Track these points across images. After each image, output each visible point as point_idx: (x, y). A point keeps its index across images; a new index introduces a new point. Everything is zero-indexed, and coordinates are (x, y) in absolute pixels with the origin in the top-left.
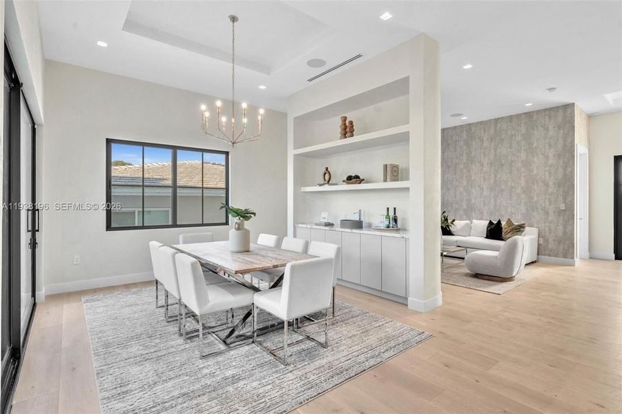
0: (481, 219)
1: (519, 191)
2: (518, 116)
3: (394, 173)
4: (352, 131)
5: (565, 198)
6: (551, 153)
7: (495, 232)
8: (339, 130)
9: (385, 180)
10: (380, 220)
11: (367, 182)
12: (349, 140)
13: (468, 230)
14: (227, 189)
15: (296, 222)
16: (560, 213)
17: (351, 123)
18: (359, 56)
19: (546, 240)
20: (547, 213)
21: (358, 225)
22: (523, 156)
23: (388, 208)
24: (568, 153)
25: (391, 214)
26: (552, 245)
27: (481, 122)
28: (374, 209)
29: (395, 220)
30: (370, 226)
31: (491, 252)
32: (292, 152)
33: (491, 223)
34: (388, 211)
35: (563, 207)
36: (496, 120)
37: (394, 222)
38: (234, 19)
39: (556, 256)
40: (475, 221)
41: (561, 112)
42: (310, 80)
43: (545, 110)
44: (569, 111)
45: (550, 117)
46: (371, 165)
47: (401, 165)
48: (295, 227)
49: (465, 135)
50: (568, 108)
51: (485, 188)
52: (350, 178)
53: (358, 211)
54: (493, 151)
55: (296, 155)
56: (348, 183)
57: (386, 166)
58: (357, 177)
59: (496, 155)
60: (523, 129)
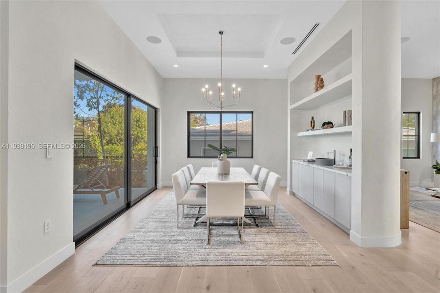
4: (322, 86)
9: (345, 125)
11: (337, 127)
14: (252, 135)
15: (291, 159)
17: (322, 79)
18: (316, 25)
23: (351, 149)
32: (290, 107)
34: (351, 151)
38: (221, 33)
42: (294, 53)
48: (291, 162)
52: (324, 124)
53: (333, 152)
55: (291, 109)
56: (323, 128)
57: (345, 112)
58: (330, 123)
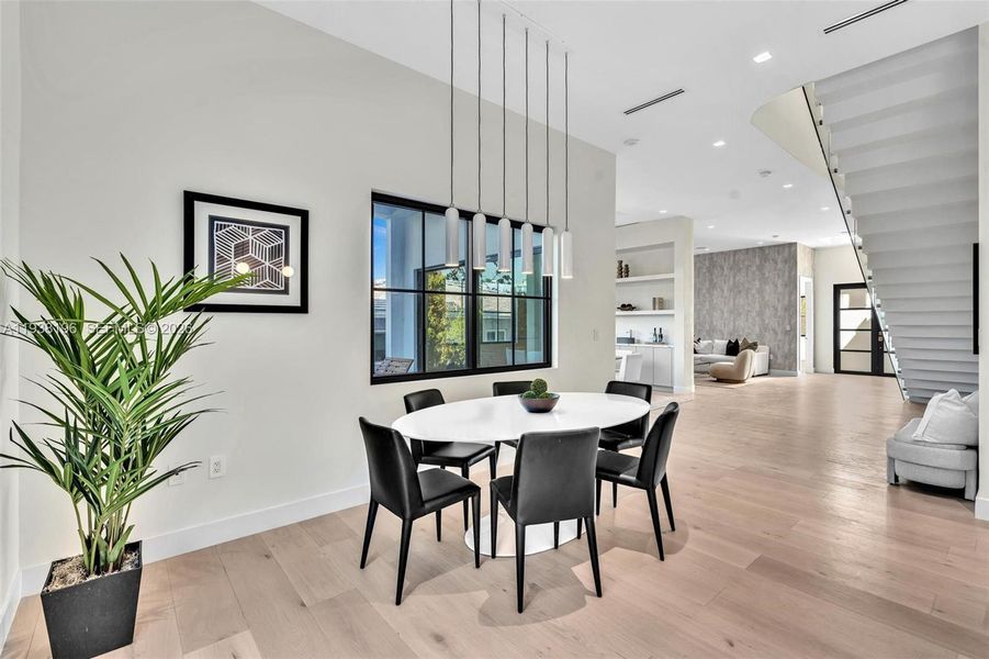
0: (723, 339)
1: (754, 314)
2: (754, 249)
3: (659, 303)
4: (627, 272)
5: (790, 321)
6: (779, 282)
7: (733, 349)
8: (616, 271)
9: (654, 309)
10: (650, 338)
11: (639, 310)
12: (624, 280)
13: (711, 348)
16: (787, 333)
17: (627, 266)
19: (776, 357)
20: (776, 333)
21: (632, 341)
22: (757, 283)
23: (655, 329)
24: (792, 283)
25: (658, 332)
26: (780, 360)
27: (722, 253)
28: (643, 329)
29: (661, 336)
30: (639, 342)
31: (729, 362)
33: (730, 342)
35: (788, 328)
36: (735, 252)
37: (660, 338)
39: (784, 369)
40: (716, 341)
41: (787, 250)
43: (775, 246)
44: (793, 249)
45: (779, 254)
46: (642, 298)
47: (665, 298)
49: (707, 263)
50: (792, 246)
51: (725, 311)
52: (623, 306)
53: (630, 331)
54: (732, 279)
56: (622, 310)
57: (654, 298)
58: (629, 305)
59: (734, 283)
60: (757, 261)
